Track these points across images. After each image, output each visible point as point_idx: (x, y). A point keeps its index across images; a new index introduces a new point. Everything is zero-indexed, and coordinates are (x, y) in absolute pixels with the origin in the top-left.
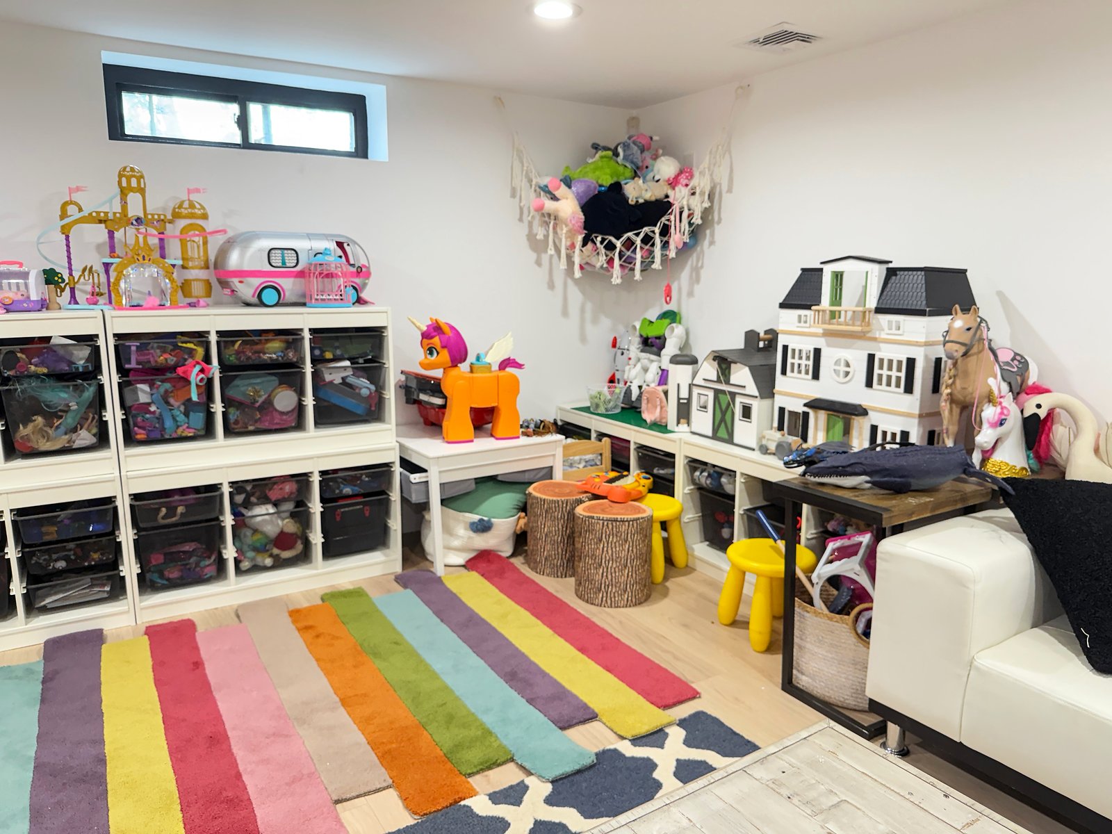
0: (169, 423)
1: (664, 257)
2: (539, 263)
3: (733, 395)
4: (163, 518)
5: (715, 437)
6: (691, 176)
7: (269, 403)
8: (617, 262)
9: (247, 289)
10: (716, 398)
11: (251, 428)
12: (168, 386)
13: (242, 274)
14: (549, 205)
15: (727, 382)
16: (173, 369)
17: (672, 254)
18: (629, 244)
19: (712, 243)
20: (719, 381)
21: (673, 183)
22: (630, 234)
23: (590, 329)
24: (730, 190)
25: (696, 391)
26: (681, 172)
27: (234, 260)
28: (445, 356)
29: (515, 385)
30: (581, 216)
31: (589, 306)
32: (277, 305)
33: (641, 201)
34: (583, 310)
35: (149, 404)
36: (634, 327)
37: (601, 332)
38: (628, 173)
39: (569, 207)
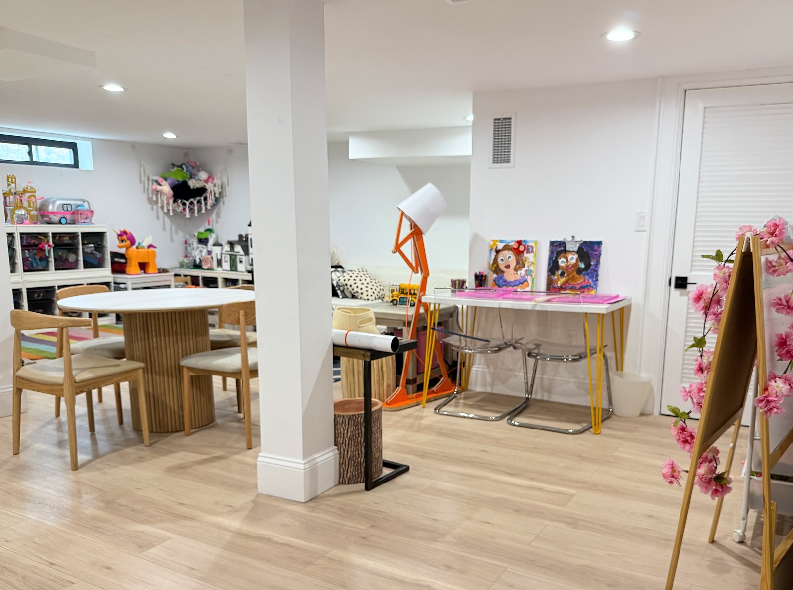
0: (34, 264)
1: (206, 209)
2: (152, 209)
3: (236, 255)
4: (37, 297)
5: (232, 270)
6: (213, 179)
7: (67, 259)
8: (187, 209)
9: (56, 219)
10: (231, 258)
11: (61, 268)
12: (35, 251)
13: (52, 213)
14: (159, 188)
15: (234, 251)
16: (36, 245)
17: (209, 207)
18: (192, 203)
19: (223, 204)
20: (231, 251)
21: (207, 181)
22: (192, 200)
23: (175, 236)
24: (228, 185)
25: (223, 256)
26: (209, 177)
27: (50, 208)
28: (128, 243)
29: (154, 255)
30: (172, 192)
31: (174, 227)
32: (66, 224)
33: (195, 188)
34: (171, 229)
35: (28, 258)
36: (195, 235)
37: (180, 237)
38: (189, 177)
39: (166, 188)
